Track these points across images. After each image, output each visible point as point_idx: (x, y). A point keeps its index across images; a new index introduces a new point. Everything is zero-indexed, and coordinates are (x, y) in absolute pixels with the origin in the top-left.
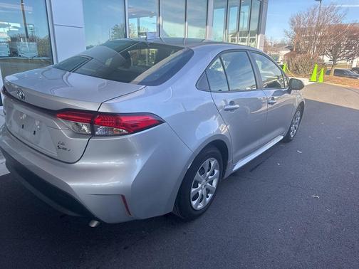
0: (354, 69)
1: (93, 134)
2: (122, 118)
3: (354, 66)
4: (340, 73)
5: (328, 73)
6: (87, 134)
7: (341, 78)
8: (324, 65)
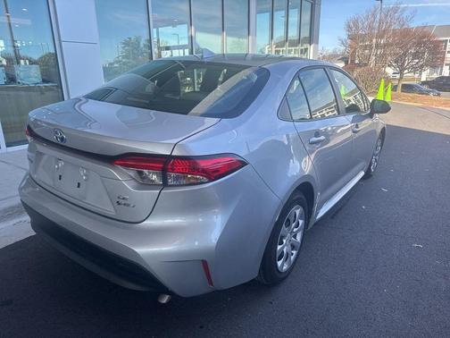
0: (424, 83)
1: (165, 185)
2: (198, 161)
3: (423, 79)
4: (408, 88)
5: (394, 89)
6: (159, 185)
7: (411, 95)
8: (388, 80)
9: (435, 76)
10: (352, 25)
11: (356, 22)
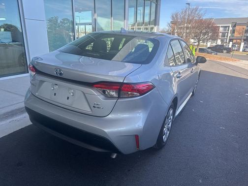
0: (209, 48)
1: (119, 97)
3: (208, 46)
6: (116, 97)
7: (204, 54)
9: (214, 44)
10: (174, 16)
11: (176, 15)
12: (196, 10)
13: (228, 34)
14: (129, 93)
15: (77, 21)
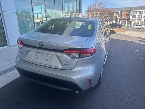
0: (109, 25)
9: (112, 23)
10: (89, 7)
11: (90, 7)
12: (101, 3)
13: (118, 17)
14: (84, 54)
15: (35, 12)
